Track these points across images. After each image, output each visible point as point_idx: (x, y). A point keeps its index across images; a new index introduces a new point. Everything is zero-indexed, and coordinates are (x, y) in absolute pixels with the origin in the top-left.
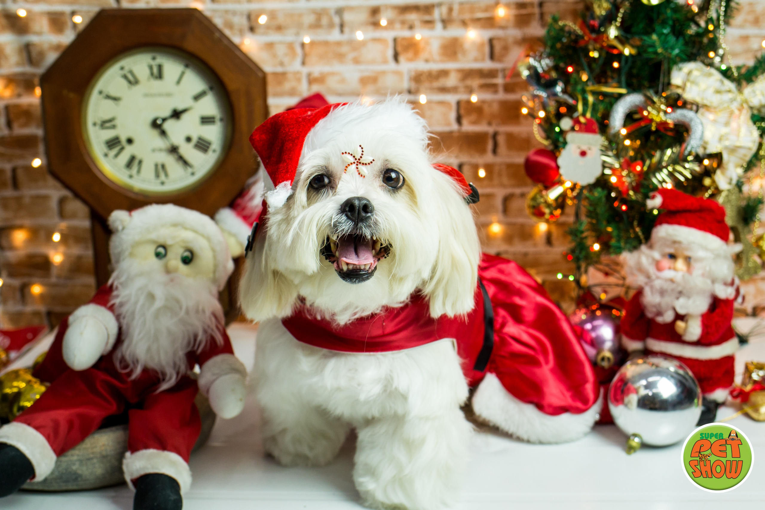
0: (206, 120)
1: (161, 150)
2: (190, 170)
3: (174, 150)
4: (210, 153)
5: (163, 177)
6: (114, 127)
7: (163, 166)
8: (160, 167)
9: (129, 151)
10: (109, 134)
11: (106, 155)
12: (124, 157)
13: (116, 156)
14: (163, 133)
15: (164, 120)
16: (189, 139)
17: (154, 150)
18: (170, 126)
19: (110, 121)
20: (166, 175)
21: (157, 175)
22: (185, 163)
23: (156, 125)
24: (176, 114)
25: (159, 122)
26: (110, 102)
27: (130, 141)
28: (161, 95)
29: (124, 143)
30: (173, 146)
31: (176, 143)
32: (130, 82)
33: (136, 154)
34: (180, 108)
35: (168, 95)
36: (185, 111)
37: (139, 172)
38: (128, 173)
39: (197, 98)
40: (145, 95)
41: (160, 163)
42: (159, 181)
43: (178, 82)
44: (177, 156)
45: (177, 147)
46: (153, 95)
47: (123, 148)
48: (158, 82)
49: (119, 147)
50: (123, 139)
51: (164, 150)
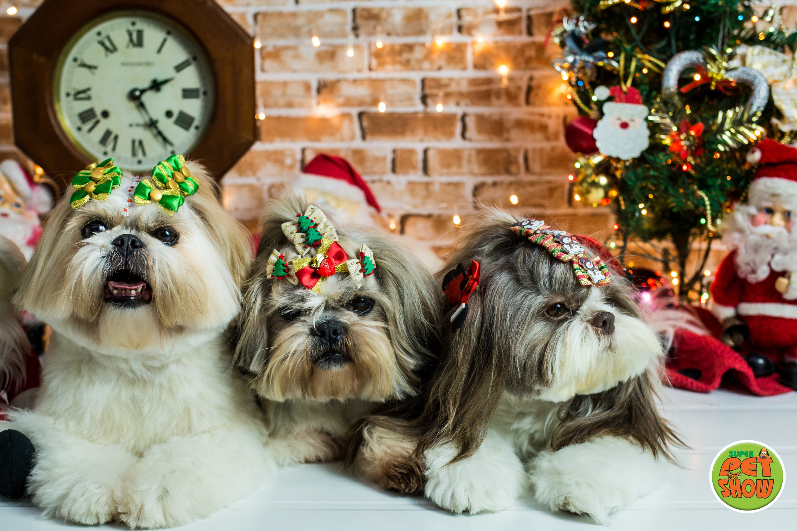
0: (188, 94)
1: (138, 125)
2: (171, 148)
3: (152, 124)
4: (192, 130)
5: (140, 156)
6: (89, 98)
7: (141, 143)
8: (137, 144)
9: (104, 125)
10: (84, 106)
11: (79, 130)
12: (99, 132)
14: (142, 106)
15: (143, 91)
16: (169, 114)
17: (131, 125)
18: (148, 98)
19: (84, 91)
20: (144, 154)
21: (134, 154)
22: (165, 140)
23: (134, 97)
24: (156, 86)
25: (137, 93)
26: (85, 70)
27: (105, 114)
28: (140, 64)
29: (99, 116)
30: (151, 120)
31: (155, 117)
32: (107, 49)
33: (112, 128)
34: (160, 78)
35: (148, 64)
36: (166, 82)
37: (114, 149)
38: (103, 149)
39: (179, 68)
40: (124, 64)
41: (137, 138)
42: (136, 160)
43: (159, 51)
44: (155, 132)
45: (156, 122)
46: (131, 64)
47: (97, 122)
48: (137, 50)
49: (94, 121)
50: (98, 112)
51: (142, 125)
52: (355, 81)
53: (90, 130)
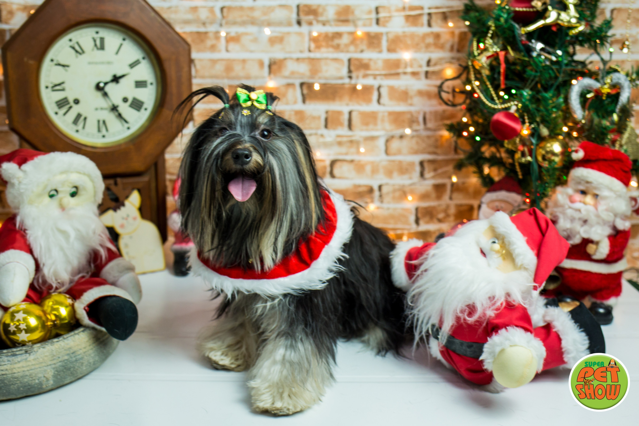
0: (140, 84)
1: (102, 109)
2: (126, 125)
3: (114, 108)
4: (143, 111)
5: (104, 131)
6: (63, 90)
7: (104, 122)
8: (101, 123)
9: (76, 110)
10: (59, 96)
11: (56, 113)
12: (72, 115)
14: (105, 95)
15: (106, 84)
17: (97, 109)
18: (110, 89)
19: (60, 84)
20: (107, 129)
21: (99, 130)
22: (123, 120)
23: (98, 88)
24: (116, 79)
25: (102, 85)
26: (60, 69)
27: (77, 102)
28: (102, 63)
29: (72, 103)
30: (113, 105)
31: (116, 103)
32: (77, 51)
33: (82, 112)
34: (119, 74)
35: (109, 63)
36: (123, 76)
37: (84, 127)
38: (75, 128)
39: (132, 66)
40: (90, 63)
41: (101, 119)
42: (101, 135)
43: (117, 53)
44: (117, 114)
45: (117, 106)
46: (96, 63)
47: (71, 107)
48: (100, 52)
49: (68, 106)
50: (71, 100)
51: (106, 109)
52: (298, 59)
53: (65, 114)
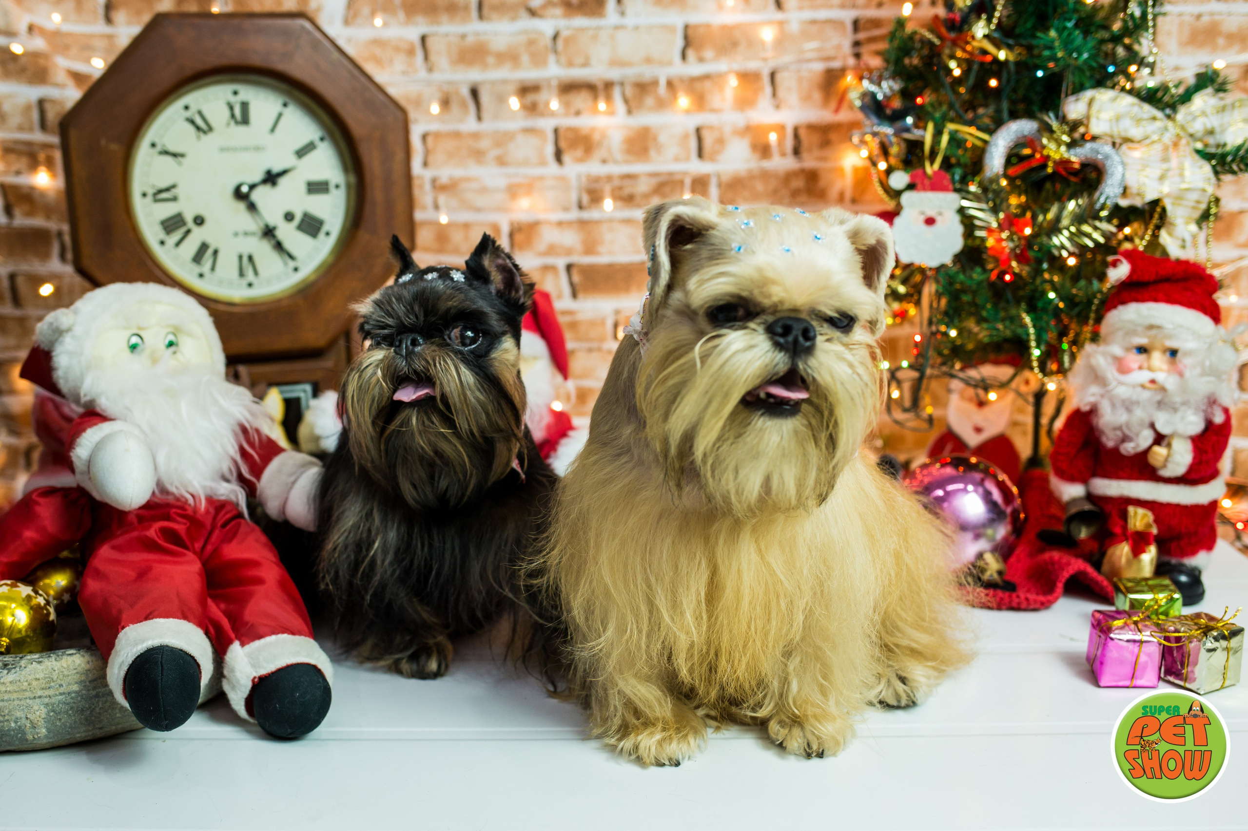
0: (314, 187)
1: (249, 233)
2: (291, 263)
3: (268, 232)
4: (322, 237)
5: (250, 275)
6: (175, 199)
7: (251, 258)
8: (245, 260)
9: (198, 236)
10: (167, 210)
11: (162, 243)
12: (191, 246)
13: (178, 244)
14: (252, 207)
15: (252, 187)
16: (289, 217)
17: (236, 234)
18: (260, 196)
19: (168, 189)
20: (256, 273)
21: (242, 273)
22: (284, 252)
23: (239, 195)
24: (271, 178)
25: (245, 189)
26: (169, 160)
27: (199, 221)
28: (246, 149)
29: (190, 224)
30: (267, 226)
31: (272, 223)
32: (199, 129)
33: (209, 240)
34: (276, 168)
35: (257, 149)
36: (284, 172)
37: (213, 268)
38: (197, 269)
39: (301, 153)
40: (222, 150)
41: (245, 252)
42: (244, 281)
43: (273, 130)
44: (273, 242)
45: (274, 228)
46: (234, 149)
47: (188, 232)
48: (242, 129)
49: (182, 230)
50: (189, 218)
51: (253, 234)
